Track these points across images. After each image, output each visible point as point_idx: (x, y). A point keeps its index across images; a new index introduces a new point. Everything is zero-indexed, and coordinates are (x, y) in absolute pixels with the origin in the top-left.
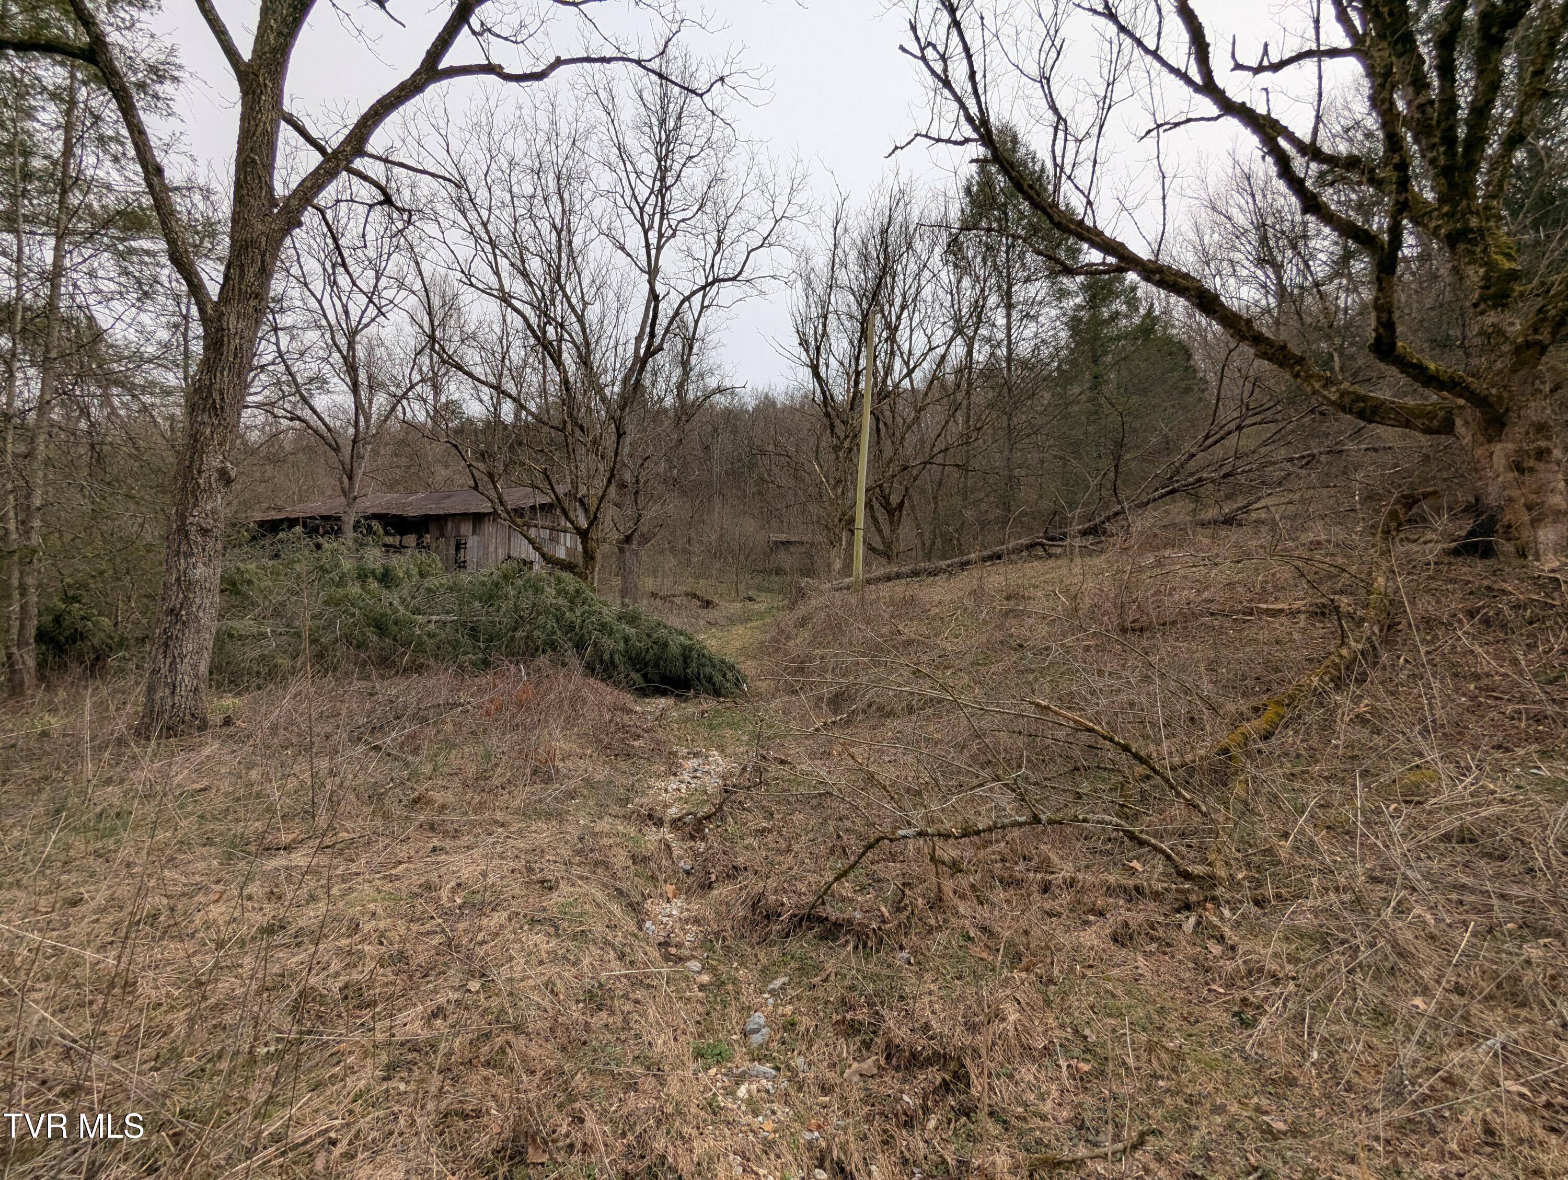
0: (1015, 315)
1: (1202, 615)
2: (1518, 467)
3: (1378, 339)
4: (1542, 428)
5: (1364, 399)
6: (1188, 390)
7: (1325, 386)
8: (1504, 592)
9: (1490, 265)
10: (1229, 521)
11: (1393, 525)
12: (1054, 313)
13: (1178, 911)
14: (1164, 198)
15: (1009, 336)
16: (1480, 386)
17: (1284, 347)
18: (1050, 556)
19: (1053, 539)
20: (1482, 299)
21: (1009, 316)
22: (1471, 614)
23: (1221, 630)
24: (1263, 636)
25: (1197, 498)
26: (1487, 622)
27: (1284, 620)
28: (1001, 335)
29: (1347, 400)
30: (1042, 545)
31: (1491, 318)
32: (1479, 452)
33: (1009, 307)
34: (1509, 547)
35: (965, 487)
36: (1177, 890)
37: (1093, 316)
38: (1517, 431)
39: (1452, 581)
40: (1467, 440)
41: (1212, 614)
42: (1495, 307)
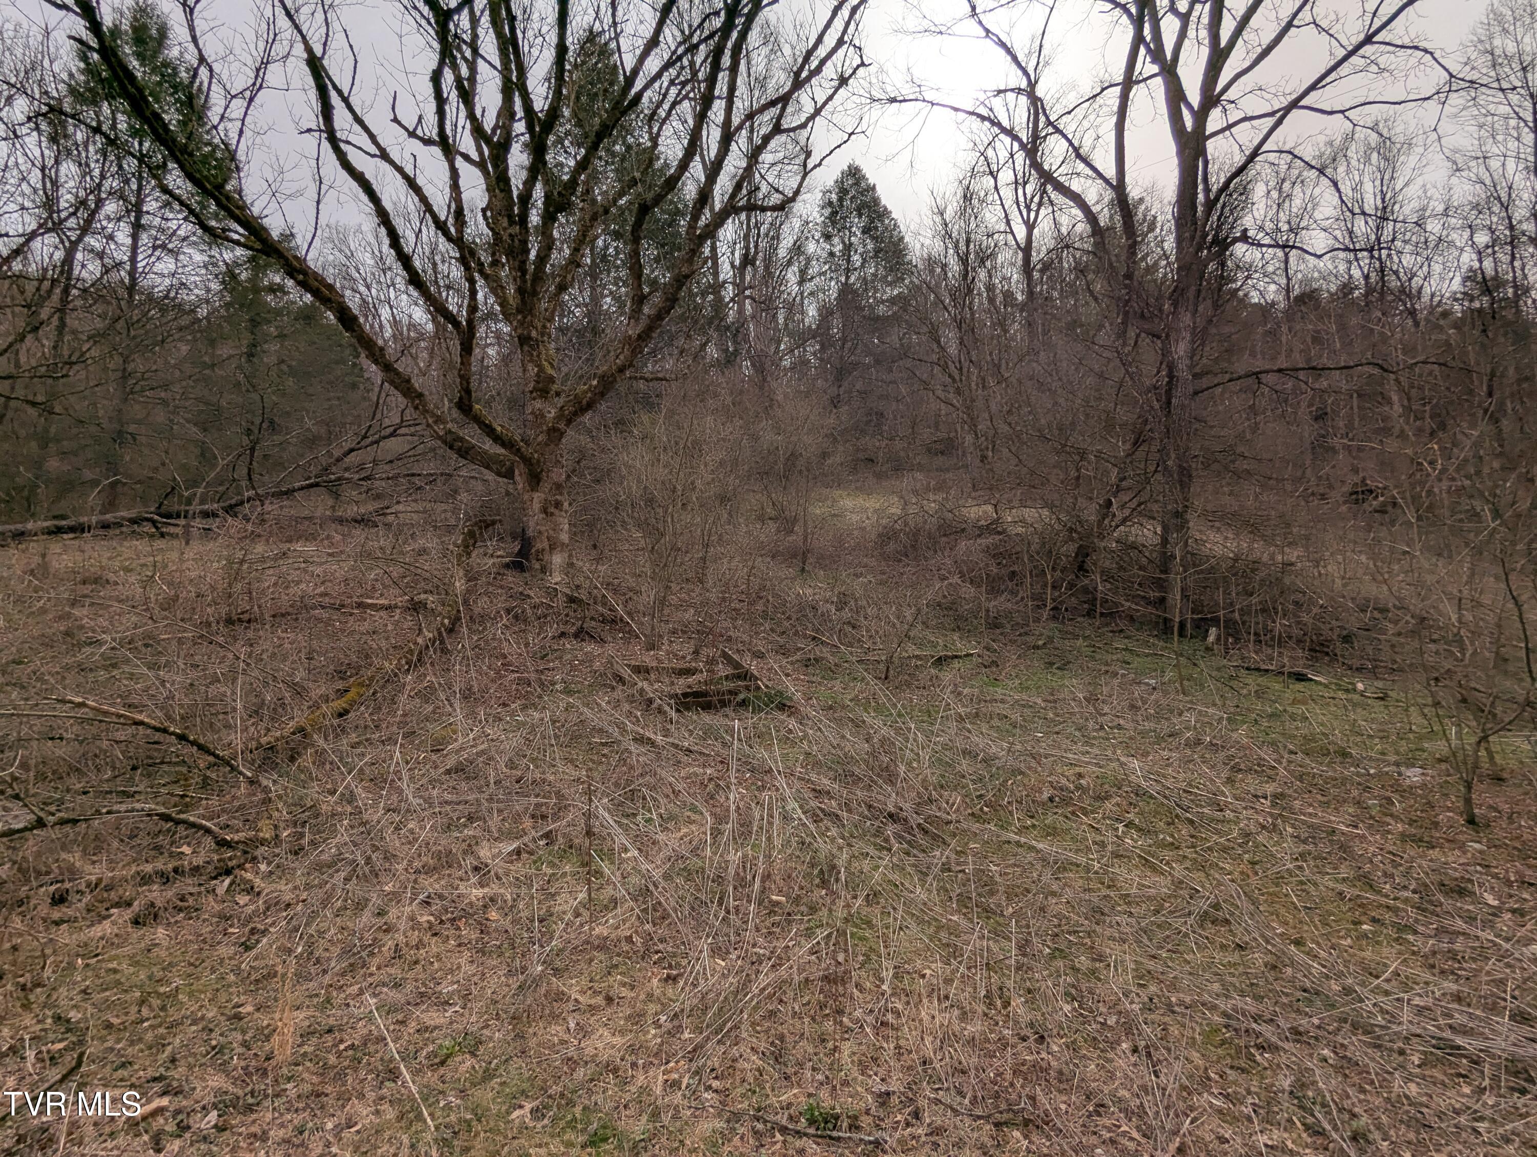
0: (144, 238)
1: (314, 608)
2: (545, 510)
3: (461, 398)
4: (558, 486)
5: (461, 439)
6: (354, 386)
7: (436, 422)
8: (529, 596)
9: (541, 369)
10: (361, 521)
11: (471, 542)
12: (199, 258)
13: (215, 878)
14: (318, 202)
15: (133, 259)
16: (528, 451)
17: (408, 381)
18: (162, 535)
19: (169, 516)
20: (535, 389)
21: (135, 237)
22: (508, 611)
23: (328, 622)
24: (366, 626)
25: (337, 496)
26: (516, 617)
27: (383, 613)
28: (123, 256)
29: (449, 438)
30: (154, 522)
31: (538, 404)
32: (526, 497)
33: (137, 228)
34: (537, 566)
35: (46, 430)
36: (219, 861)
37: (253, 280)
38: (546, 486)
39: (501, 587)
40: (520, 486)
41: (323, 607)
42: (541, 397)
